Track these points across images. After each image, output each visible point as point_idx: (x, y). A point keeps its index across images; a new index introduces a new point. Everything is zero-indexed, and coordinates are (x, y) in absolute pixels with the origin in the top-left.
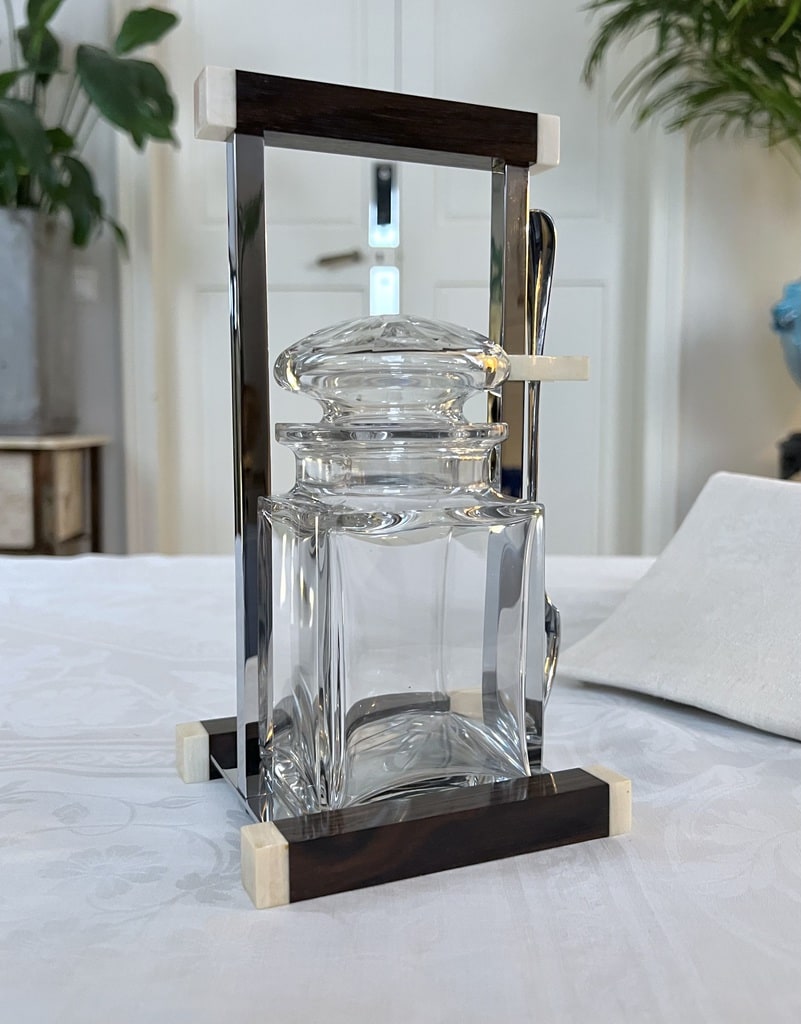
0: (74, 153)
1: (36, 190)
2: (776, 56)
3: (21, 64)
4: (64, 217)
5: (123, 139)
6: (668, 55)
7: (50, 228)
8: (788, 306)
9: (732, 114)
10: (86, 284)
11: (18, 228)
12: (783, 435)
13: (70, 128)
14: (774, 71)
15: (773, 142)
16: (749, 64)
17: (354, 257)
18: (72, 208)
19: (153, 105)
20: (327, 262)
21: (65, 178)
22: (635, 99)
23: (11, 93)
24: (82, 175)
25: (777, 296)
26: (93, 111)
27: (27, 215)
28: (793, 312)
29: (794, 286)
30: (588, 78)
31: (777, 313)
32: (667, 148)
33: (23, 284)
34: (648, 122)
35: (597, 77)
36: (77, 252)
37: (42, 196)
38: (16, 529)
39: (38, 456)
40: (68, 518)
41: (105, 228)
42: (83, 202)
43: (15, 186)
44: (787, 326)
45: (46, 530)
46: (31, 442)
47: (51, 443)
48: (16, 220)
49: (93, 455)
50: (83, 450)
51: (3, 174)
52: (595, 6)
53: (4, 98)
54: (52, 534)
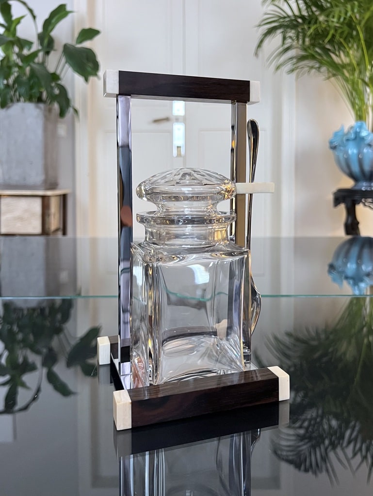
0: (59, 82)
1: (45, 95)
2: (328, 47)
3: (40, 48)
4: (56, 106)
5: (79, 79)
6: (286, 46)
7: (50, 110)
8: (334, 140)
9: (312, 67)
10: (62, 130)
11: (38, 110)
12: (334, 189)
13: (58, 72)
14: (326, 51)
15: (329, 78)
16: (317, 50)
17: (167, 119)
18: (59, 103)
19: (91, 65)
20: (156, 121)
21: (57, 91)
22: (275, 61)
23: (36, 60)
24: (63, 90)
25: (330, 136)
26: (67, 66)
27: (42, 105)
28: (335, 143)
29: (337, 132)
30: (256, 54)
31: (331, 143)
32: (288, 80)
33: (40, 132)
34: (279, 71)
35: (260, 54)
36: (60, 120)
37: (47, 98)
38: (35, 227)
39: (44, 198)
40: (54, 222)
41: (71, 110)
42: (64, 101)
43: (38, 95)
44: (334, 148)
45: (47, 226)
46: (41, 193)
47: (49, 193)
48: (38, 107)
49: (64, 197)
50: (60, 195)
51: (34, 91)
52: (260, 26)
53: (34, 62)
54: (49, 228)
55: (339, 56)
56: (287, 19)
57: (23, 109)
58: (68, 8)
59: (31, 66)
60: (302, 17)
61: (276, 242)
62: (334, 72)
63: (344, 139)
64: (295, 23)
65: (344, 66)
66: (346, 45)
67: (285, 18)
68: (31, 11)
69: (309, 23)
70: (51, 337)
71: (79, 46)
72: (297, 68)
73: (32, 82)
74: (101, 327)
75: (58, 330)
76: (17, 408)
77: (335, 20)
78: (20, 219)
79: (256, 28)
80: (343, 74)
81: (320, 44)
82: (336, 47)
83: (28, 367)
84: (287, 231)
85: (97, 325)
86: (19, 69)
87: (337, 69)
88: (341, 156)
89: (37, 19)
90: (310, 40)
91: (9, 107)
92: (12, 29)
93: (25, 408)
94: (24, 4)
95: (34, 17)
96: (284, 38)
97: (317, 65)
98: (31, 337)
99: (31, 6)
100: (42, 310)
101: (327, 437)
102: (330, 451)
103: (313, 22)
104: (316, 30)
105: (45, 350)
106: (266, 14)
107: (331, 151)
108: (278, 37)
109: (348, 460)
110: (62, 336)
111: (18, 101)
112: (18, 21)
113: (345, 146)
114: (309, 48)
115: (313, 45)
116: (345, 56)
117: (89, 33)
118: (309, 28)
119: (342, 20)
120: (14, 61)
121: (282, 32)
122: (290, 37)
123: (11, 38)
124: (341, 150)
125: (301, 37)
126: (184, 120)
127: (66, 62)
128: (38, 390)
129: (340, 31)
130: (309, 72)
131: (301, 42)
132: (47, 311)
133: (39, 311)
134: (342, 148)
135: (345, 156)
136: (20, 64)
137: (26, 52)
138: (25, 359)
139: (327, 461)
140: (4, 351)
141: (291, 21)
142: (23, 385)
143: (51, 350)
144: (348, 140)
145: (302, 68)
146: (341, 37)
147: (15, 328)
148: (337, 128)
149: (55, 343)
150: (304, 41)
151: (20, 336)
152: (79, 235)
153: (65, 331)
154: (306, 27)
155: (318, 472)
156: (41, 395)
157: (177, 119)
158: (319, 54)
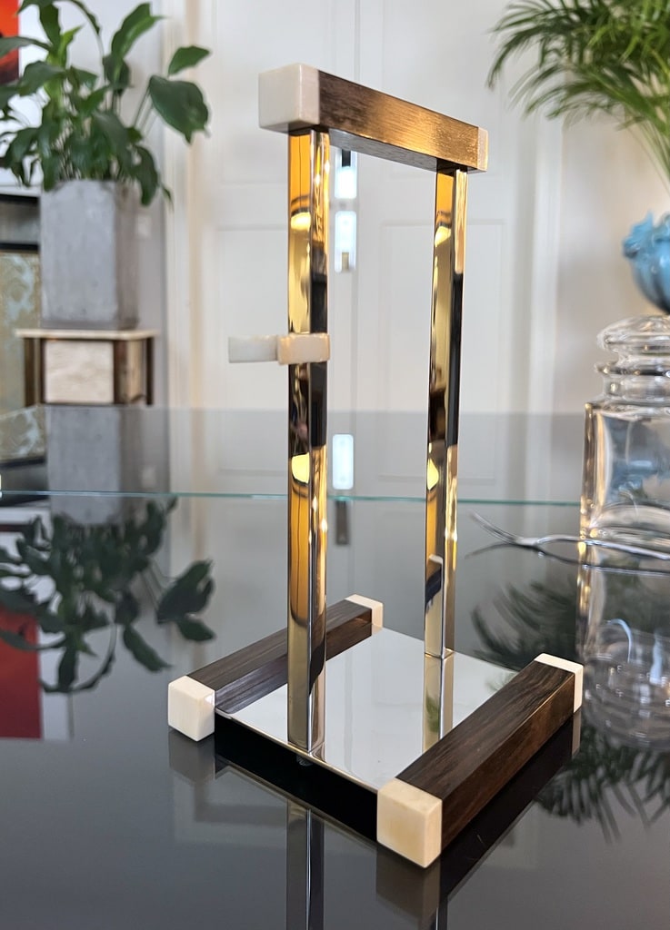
0: (142, 143)
1: (115, 168)
2: (628, 65)
3: (107, 83)
4: (135, 187)
5: (172, 137)
6: (547, 66)
7: (125, 192)
8: (633, 241)
9: (595, 106)
10: (144, 226)
11: (105, 193)
13: (138, 126)
14: (624, 73)
15: (627, 125)
16: (608, 72)
18: (141, 180)
19: (194, 112)
21: (137, 160)
22: (525, 96)
23: (102, 106)
24: (146, 156)
25: (625, 233)
26: (154, 113)
27: (111, 185)
28: (636, 245)
29: (639, 226)
30: (491, 84)
31: (627, 245)
32: (550, 131)
33: (109, 231)
34: (533, 114)
35: (498, 82)
36: (143, 209)
37: (119, 171)
38: (102, 391)
39: (117, 345)
40: (134, 385)
41: (159, 191)
42: (148, 176)
43: (104, 167)
44: (632, 255)
45: (122, 392)
46: (112, 335)
47: (125, 335)
48: (105, 188)
49: (148, 343)
50: (141, 340)
51: (98, 160)
52: (498, 29)
53: (98, 110)
54: (126, 395)
55: (650, 84)
56: (552, 16)
57: (81, 192)
58: (154, 11)
59: (93, 117)
60: (580, 11)
61: (518, 424)
62: (639, 114)
63: (653, 238)
64: (565, 22)
65: (657, 101)
66: (661, 62)
67: (547, 13)
68: (92, 18)
69: (594, 22)
70: (130, 576)
71: (173, 78)
72: (566, 108)
73: (95, 145)
74: (211, 561)
75: (142, 565)
76: (76, 685)
77: (644, 16)
78: (78, 378)
79: (491, 34)
80: (655, 116)
81: (612, 61)
82: (644, 66)
83: (93, 621)
84: (540, 403)
85: (204, 558)
86: (73, 122)
87: (643, 107)
88: (646, 270)
89: (103, 33)
90: (594, 55)
91: (57, 189)
92: (60, 51)
93: (90, 685)
94: (81, 6)
95: (97, 30)
96: (544, 53)
97: (605, 101)
98: (98, 575)
99: (92, 10)
100: (114, 529)
101: (600, 764)
102: (607, 786)
103: (600, 20)
104: (605, 36)
105: (119, 596)
106: (511, 7)
107: (626, 262)
108: (532, 49)
109: (639, 803)
110: (147, 574)
111: (72, 177)
112: (70, 36)
113: (652, 251)
114: (590, 68)
115: (598, 63)
116: (661, 82)
117: (191, 55)
118: (593, 32)
119: (656, 16)
120: (65, 108)
121: (542, 40)
122: (556, 50)
123: (58, 69)
124: (645, 259)
125: (576, 47)
126: (356, 206)
127: (152, 108)
128: (111, 659)
129: (651, 37)
130: (588, 114)
131: (575, 57)
132: (122, 531)
133: (109, 531)
134: (647, 255)
135: (652, 269)
136: (75, 113)
137: (84, 91)
138: (89, 610)
139: (599, 800)
140: (54, 594)
141: (559, 18)
142: (86, 649)
143: (128, 597)
144: (659, 241)
145: (576, 107)
146: (653, 47)
147: (72, 559)
148: (639, 218)
149: (136, 586)
150: (581, 57)
151: (79, 572)
152: (174, 405)
153: (153, 567)
154: (586, 29)
155: (582, 818)
156: (115, 667)
157: (343, 205)
158: (611, 81)
